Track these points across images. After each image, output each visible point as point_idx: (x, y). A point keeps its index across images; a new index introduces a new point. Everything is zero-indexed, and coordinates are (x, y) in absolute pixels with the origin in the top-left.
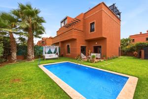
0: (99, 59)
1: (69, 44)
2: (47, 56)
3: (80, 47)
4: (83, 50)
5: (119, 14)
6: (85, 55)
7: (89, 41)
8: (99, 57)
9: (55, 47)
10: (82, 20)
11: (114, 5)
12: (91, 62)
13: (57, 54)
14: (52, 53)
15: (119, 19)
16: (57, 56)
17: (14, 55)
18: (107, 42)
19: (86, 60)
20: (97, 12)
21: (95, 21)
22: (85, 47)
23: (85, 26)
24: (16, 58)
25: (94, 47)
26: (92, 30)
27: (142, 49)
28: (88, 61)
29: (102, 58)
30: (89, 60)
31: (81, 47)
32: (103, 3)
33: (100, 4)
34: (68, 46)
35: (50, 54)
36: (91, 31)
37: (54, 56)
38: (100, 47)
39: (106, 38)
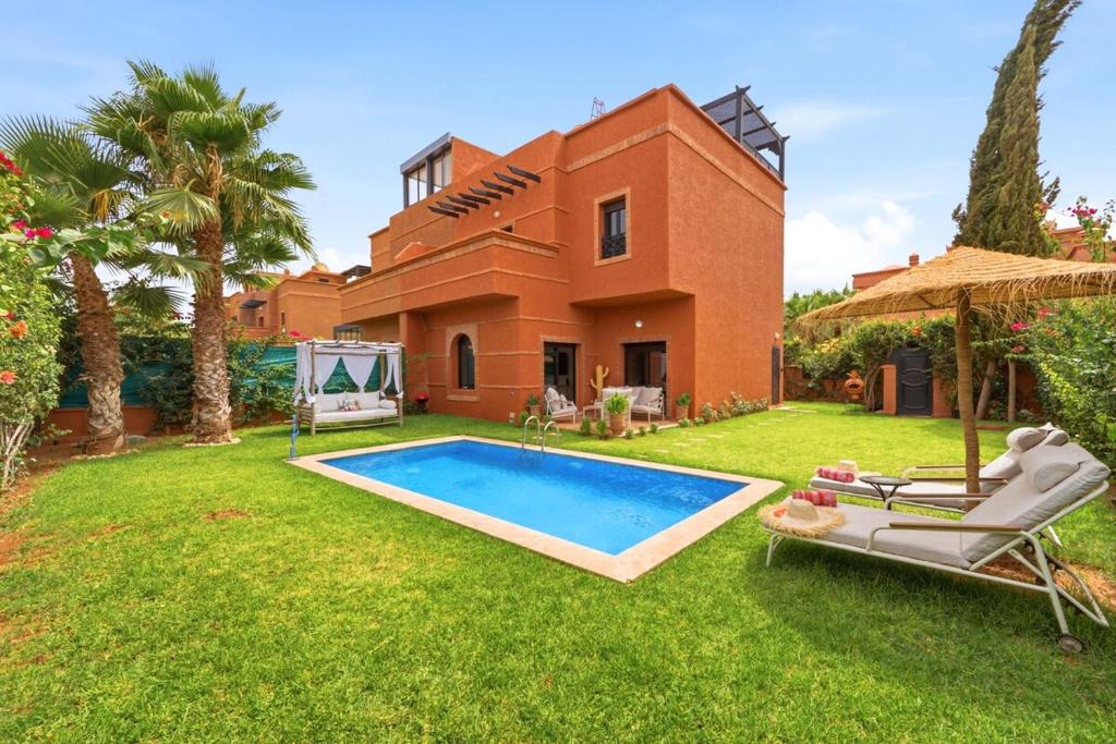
0: (655, 418)
1: (470, 331)
2: (325, 409)
3: (540, 351)
4: (561, 366)
5: (777, 146)
6: (571, 397)
7: (597, 313)
8: (653, 408)
9: (375, 347)
10: (550, 178)
11: (741, 92)
12: (605, 438)
13: (391, 392)
14: (354, 388)
15: (777, 181)
16: (389, 409)
17: (109, 399)
18: (698, 321)
19: (576, 427)
20: (637, 138)
21: (627, 191)
22: (574, 346)
23: (566, 217)
24: (119, 424)
25: (628, 347)
26: (613, 245)
27: (884, 358)
28: (586, 433)
29: (669, 414)
30: (594, 425)
31: (547, 344)
32: (673, 91)
33: (652, 96)
34: (462, 340)
35: (340, 397)
36: (606, 254)
37: (372, 406)
38: (661, 346)
39: (690, 297)
